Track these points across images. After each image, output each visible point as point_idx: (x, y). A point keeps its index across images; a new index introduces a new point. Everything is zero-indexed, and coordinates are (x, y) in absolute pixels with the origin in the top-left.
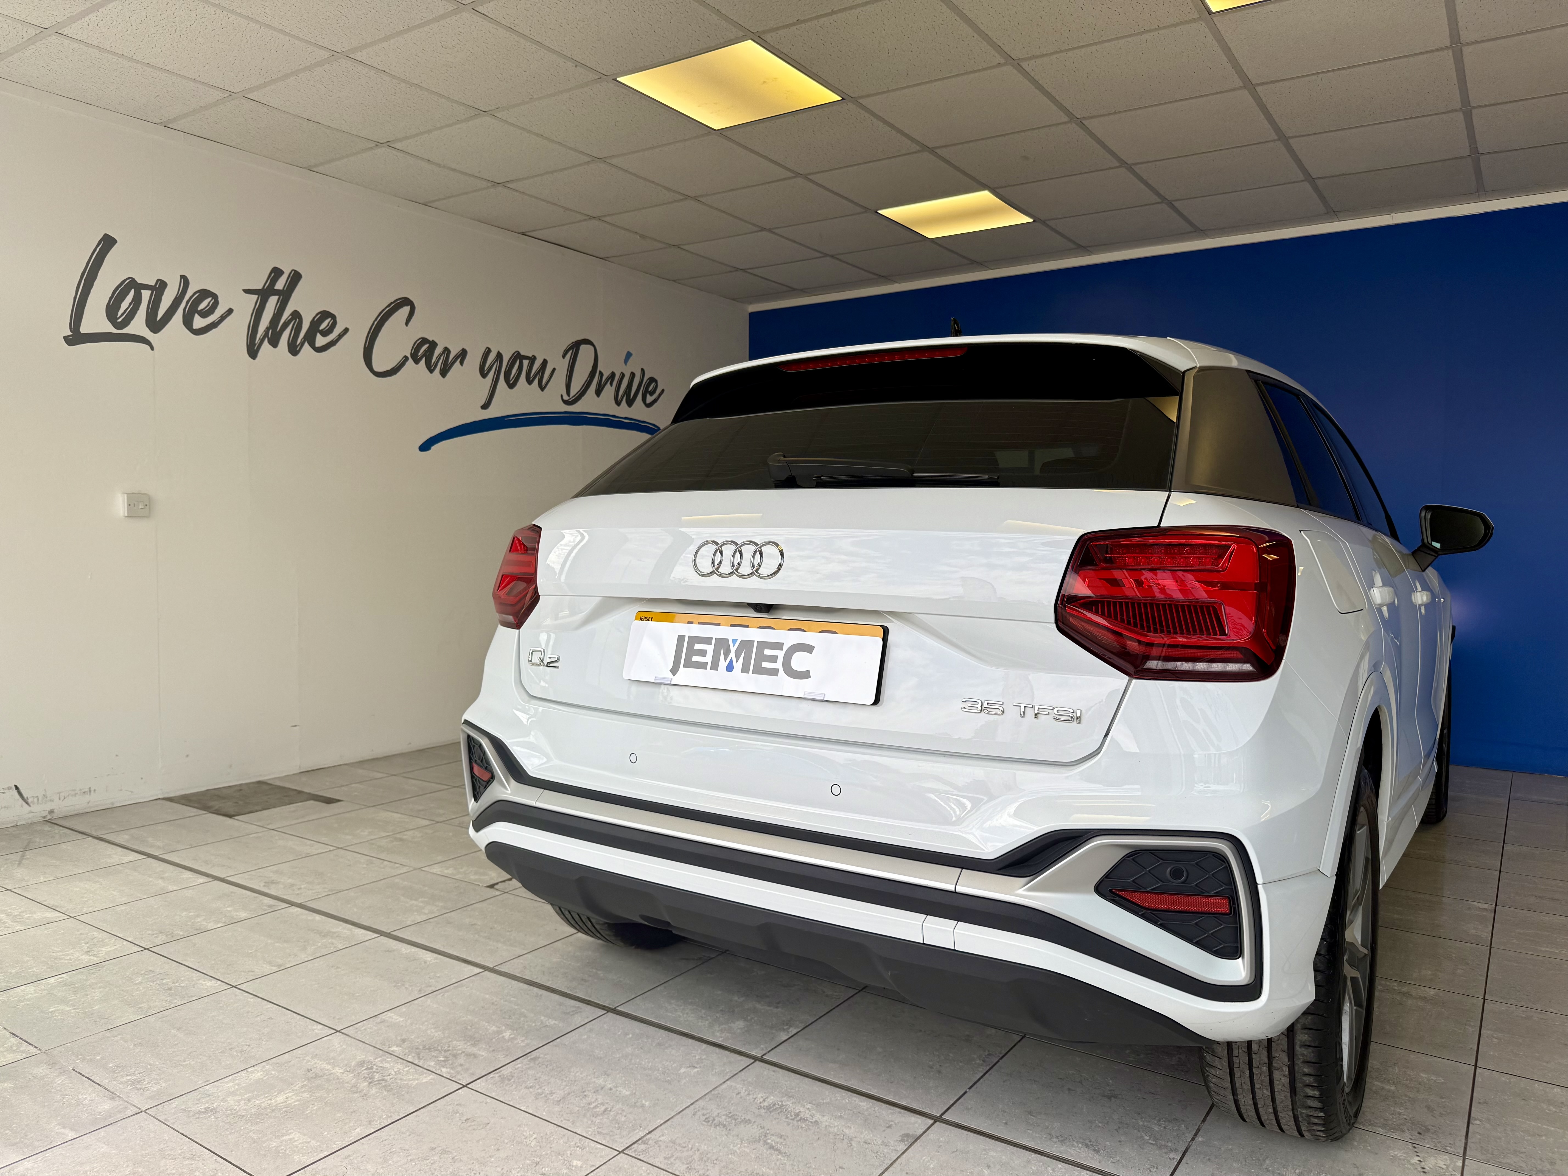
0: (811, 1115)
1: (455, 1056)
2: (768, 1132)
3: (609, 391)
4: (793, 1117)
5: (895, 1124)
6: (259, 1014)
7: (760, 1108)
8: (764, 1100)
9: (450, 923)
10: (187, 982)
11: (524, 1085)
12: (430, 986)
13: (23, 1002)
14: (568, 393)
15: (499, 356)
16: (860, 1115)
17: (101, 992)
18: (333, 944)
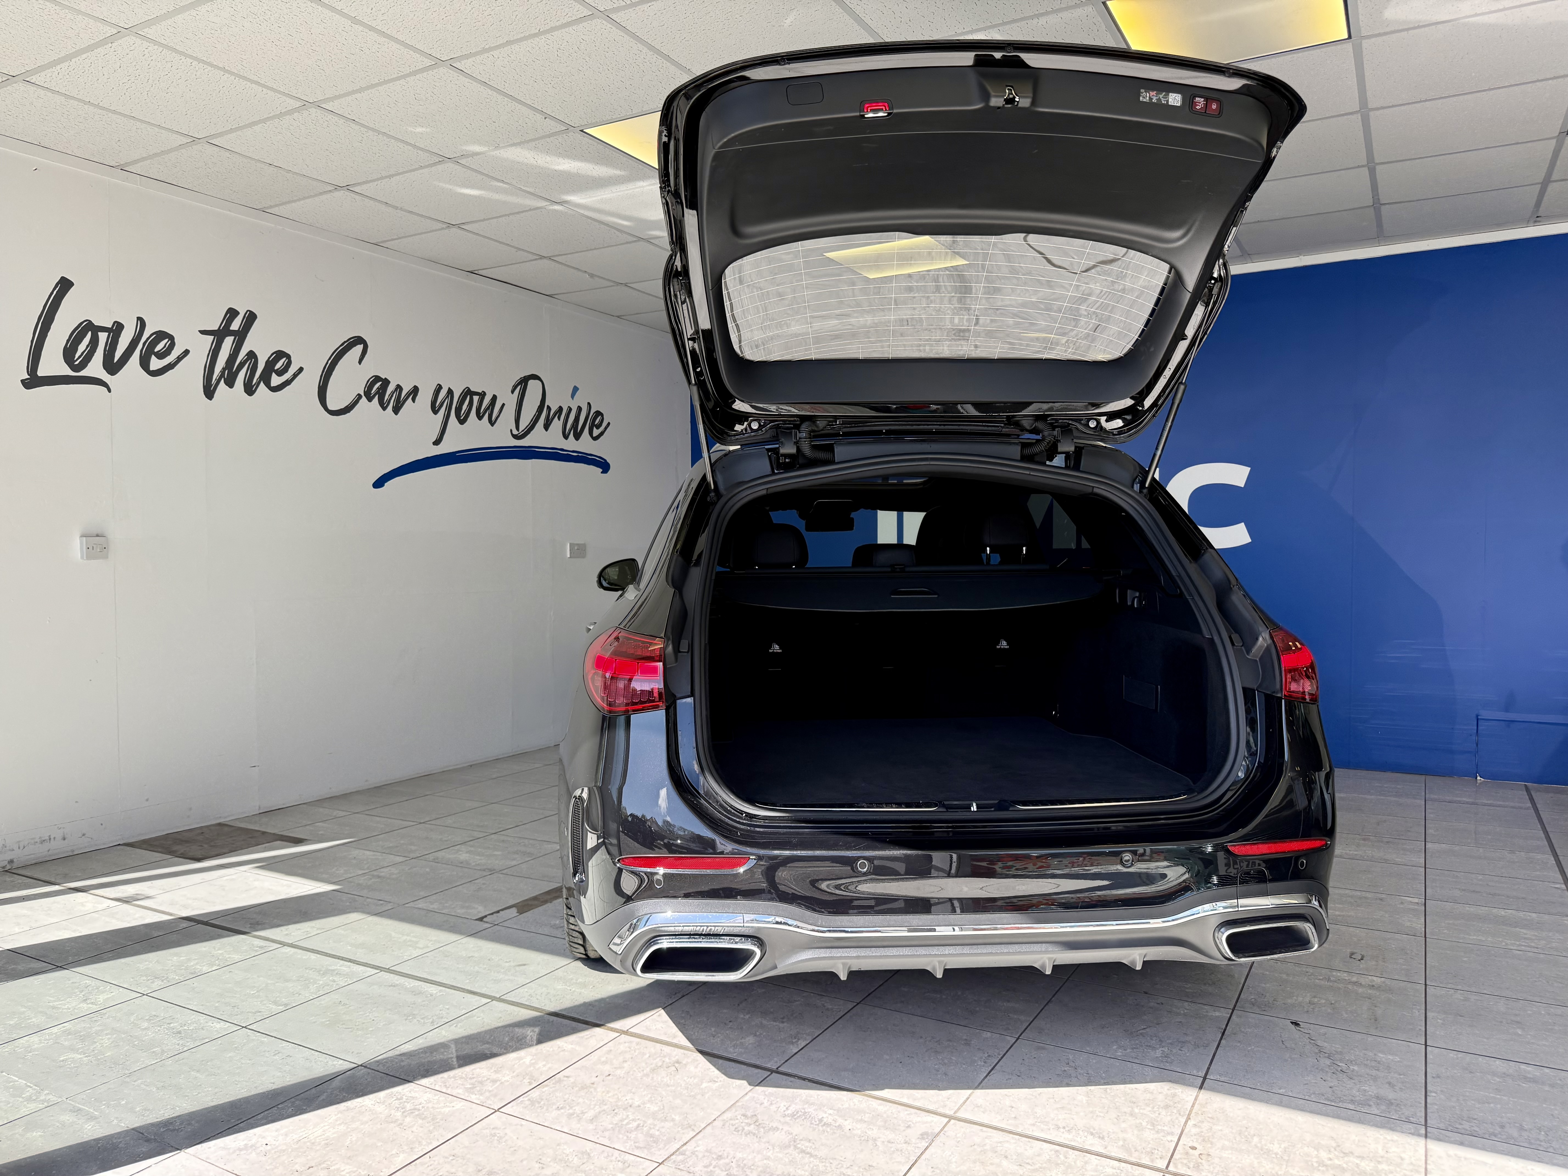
0: (833, 1120)
1: (481, 1083)
2: (796, 1137)
3: (557, 424)
4: (818, 1122)
5: (913, 1123)
6: (277, 1052)
7: (785, 1116)
8: (787, 1109)
9: (446, 956)
10: (195, 1025)
11: (554, 1107)
12: (442, 1018)
13: (31, 1052)
14: (517, 428)
15: (450, 392)
16: (879, 1117)
17: (109, 1039)
18: (334, 981)
